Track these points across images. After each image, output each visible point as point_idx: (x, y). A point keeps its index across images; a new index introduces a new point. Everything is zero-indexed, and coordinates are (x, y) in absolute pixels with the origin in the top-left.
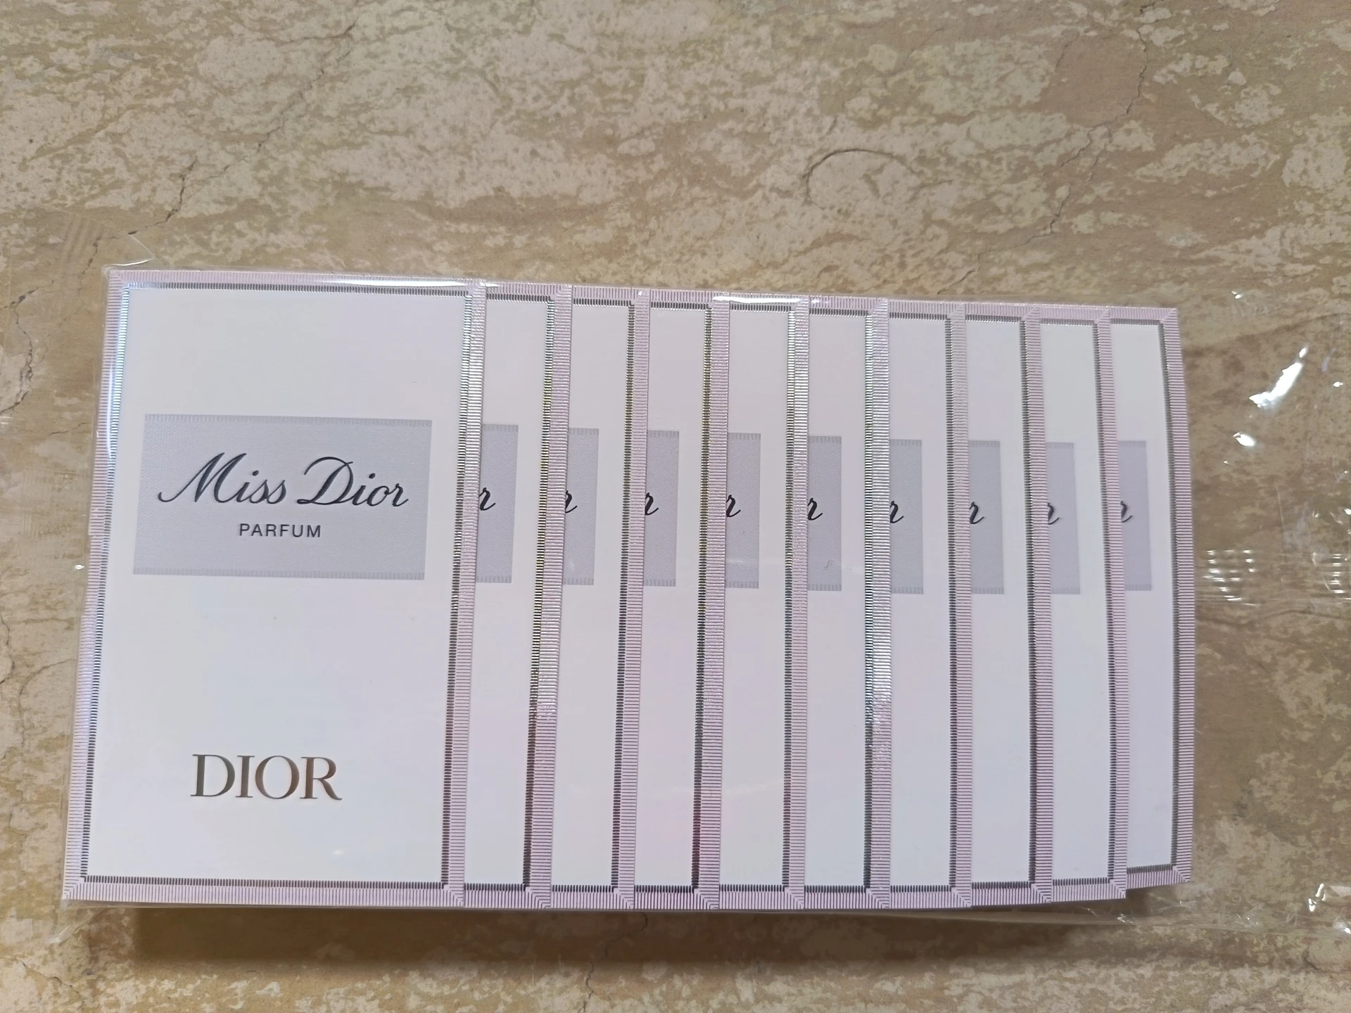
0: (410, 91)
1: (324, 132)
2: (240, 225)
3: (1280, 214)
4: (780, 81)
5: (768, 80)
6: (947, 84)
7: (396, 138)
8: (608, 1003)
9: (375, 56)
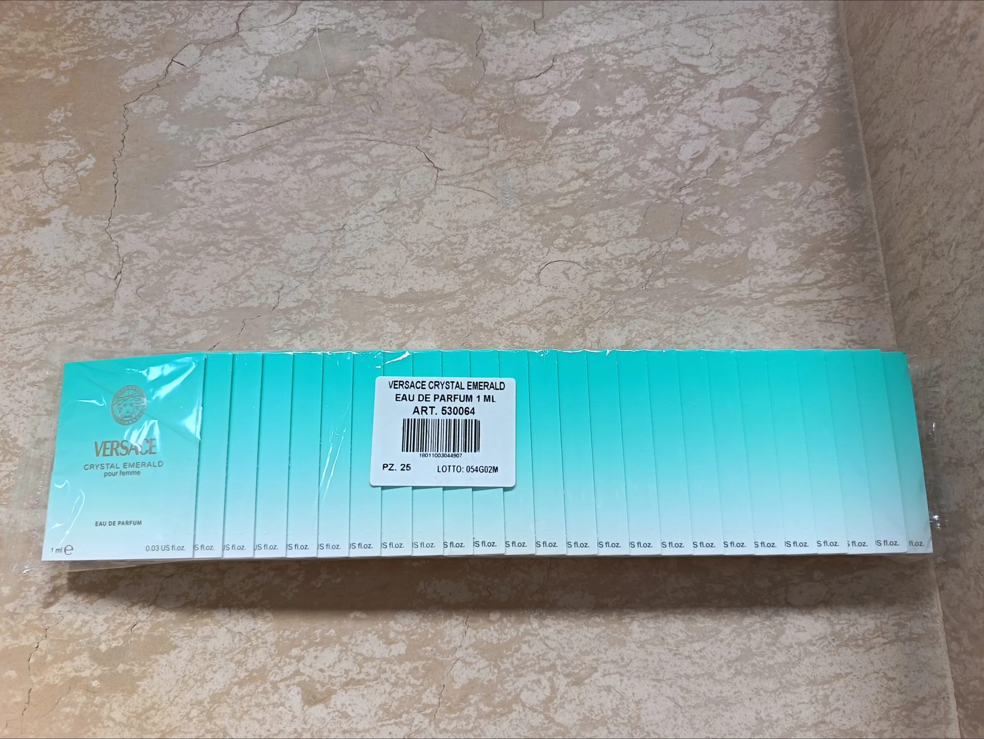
0: (370, 251)
1: (337, 270)
2: (304, 310)
3: (748, 272)
4: (525, 235)
5: (519, 235)
6: (596, 230)
7: (366, 271)
8: (475, 631)
9: (356, 237)
